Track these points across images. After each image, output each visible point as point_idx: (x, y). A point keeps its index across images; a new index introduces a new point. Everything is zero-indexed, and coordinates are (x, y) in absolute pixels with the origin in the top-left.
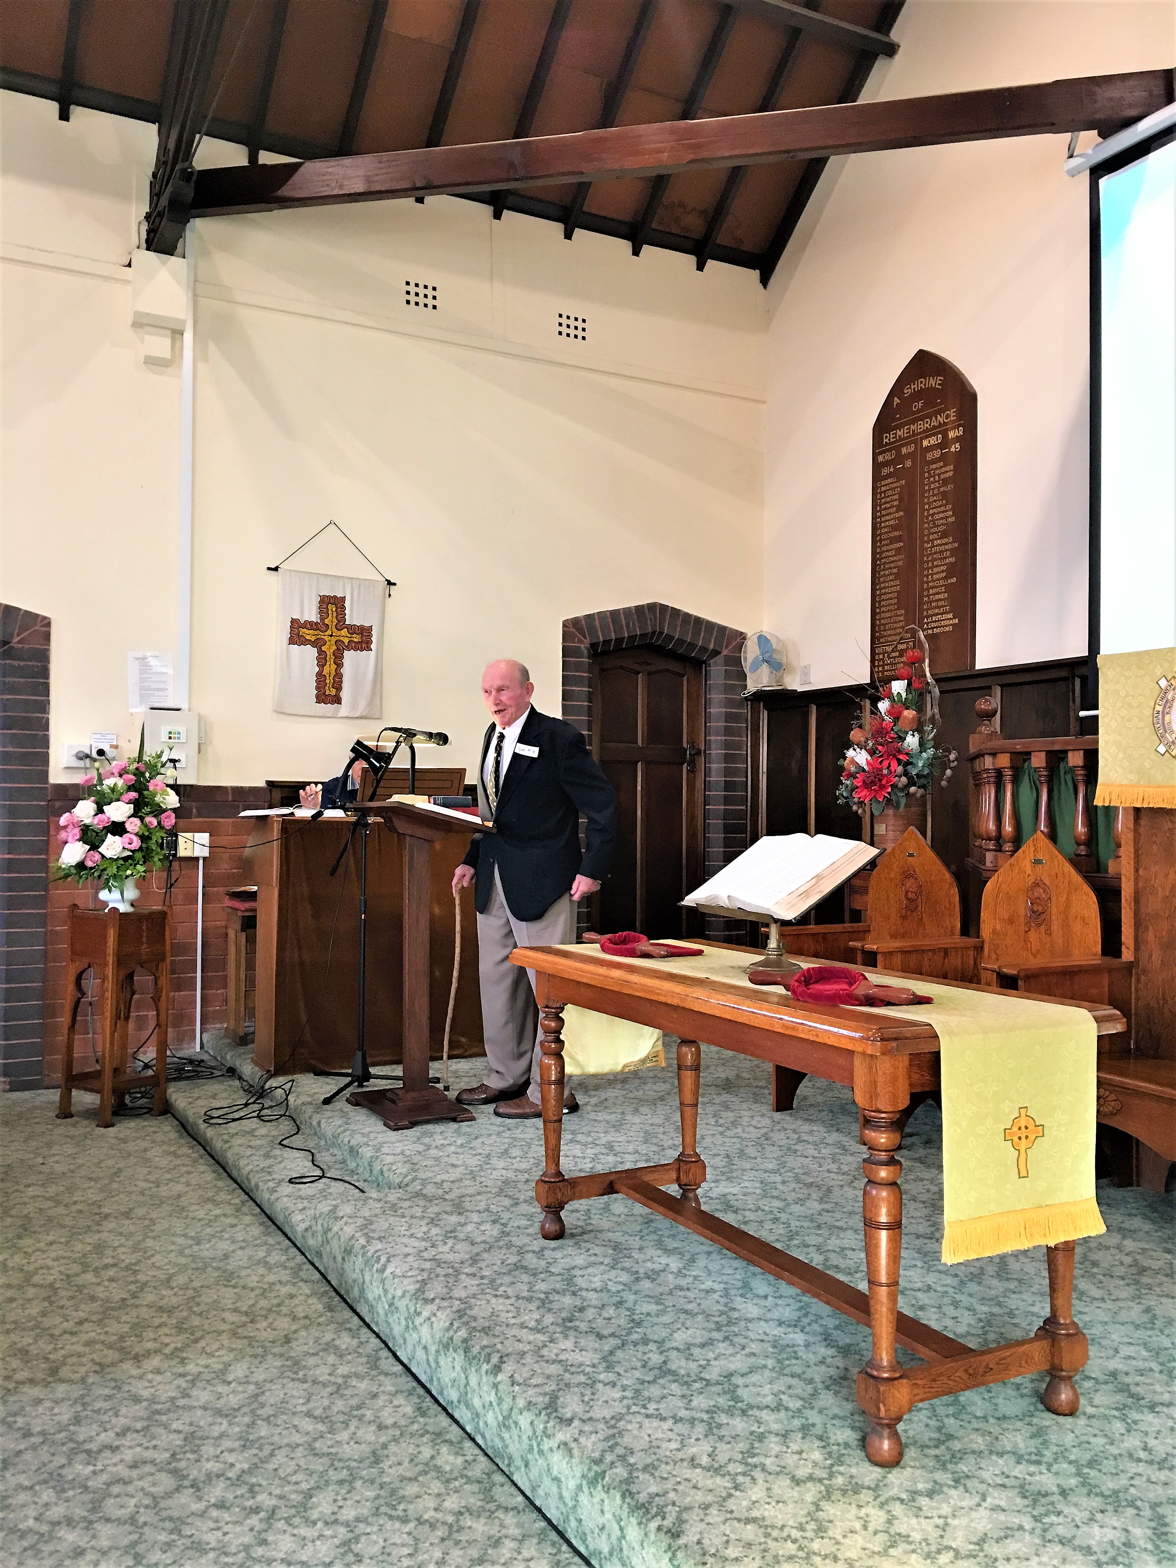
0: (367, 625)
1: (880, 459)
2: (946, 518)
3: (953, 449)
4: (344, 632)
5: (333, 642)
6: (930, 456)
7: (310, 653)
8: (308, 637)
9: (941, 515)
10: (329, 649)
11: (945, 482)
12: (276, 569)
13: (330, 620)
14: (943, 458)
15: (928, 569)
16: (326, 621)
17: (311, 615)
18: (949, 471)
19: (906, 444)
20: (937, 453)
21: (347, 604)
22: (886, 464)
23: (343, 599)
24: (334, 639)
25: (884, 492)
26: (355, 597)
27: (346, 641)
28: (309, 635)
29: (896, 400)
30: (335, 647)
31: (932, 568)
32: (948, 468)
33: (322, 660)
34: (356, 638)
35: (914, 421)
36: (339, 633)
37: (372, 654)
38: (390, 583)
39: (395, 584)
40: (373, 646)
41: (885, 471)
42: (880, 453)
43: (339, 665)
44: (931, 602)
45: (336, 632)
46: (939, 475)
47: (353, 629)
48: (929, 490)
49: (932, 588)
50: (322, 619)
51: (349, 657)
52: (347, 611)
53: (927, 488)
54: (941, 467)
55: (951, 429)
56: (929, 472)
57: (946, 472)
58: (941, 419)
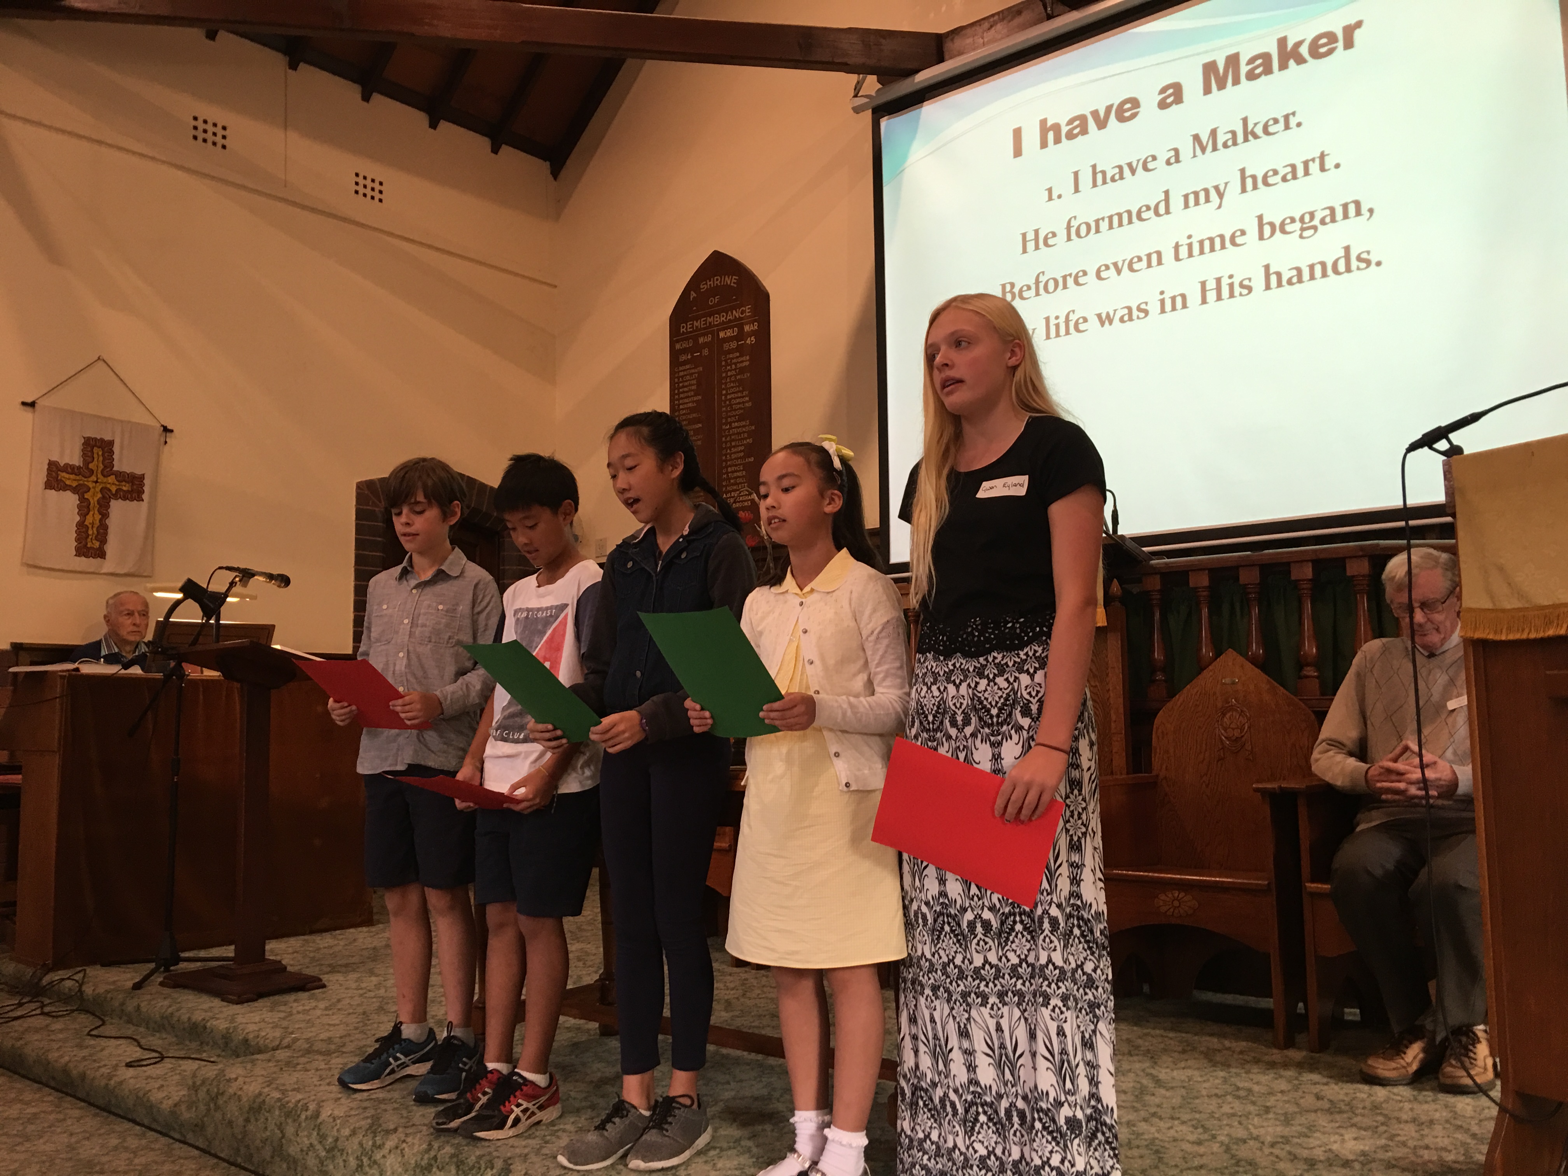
0: (138, 472)
1: (678, 346)
2: (743, 403)
5: (98, 490)
6: (726, 347)
7: (70, 500)
8: (68, 482)
9: (738, 401)
10: (94, 497)
11: (742, 371)
12: (32, 405)
13: (96, 465)
14: (739, 349)
15: (726, 448)
16: (91, 466)
17: (74, 458)
18: (746, 361)
19: (704, 335)
20: (734, 345)
21: (116, 449)
22: (684, 351)
23: (111, 443)
24: (99, 487)
25: (682, 377)
26: (126, 443)
27: (114, 489)
28: (70, 479)
29: (693, 294)
30: (100, 495)
31: (730, 448)
32: (744, 358)
33: (84, 508)
34: (126, 487)
35: (711, 315)
36: (105, 480)
37: (144, 505)
38: (166, 430)
39: (172, 431)
40: (145, 496)
41: (683, 358)
42: (678, 341)
43: (105, 515)
44: (729, 479)
45: (101, 478)
46: (735, 364)
47: (122, 477)
48: (727, 377)
49: (730, 466)
50: (86, 463)
51: (117, 507)
52: (116, 456)
53: (724, 375)
54: (737, 357)
55: (747, 324)
56: (726, 361)
57: (742, 362)
58: (736, 314)
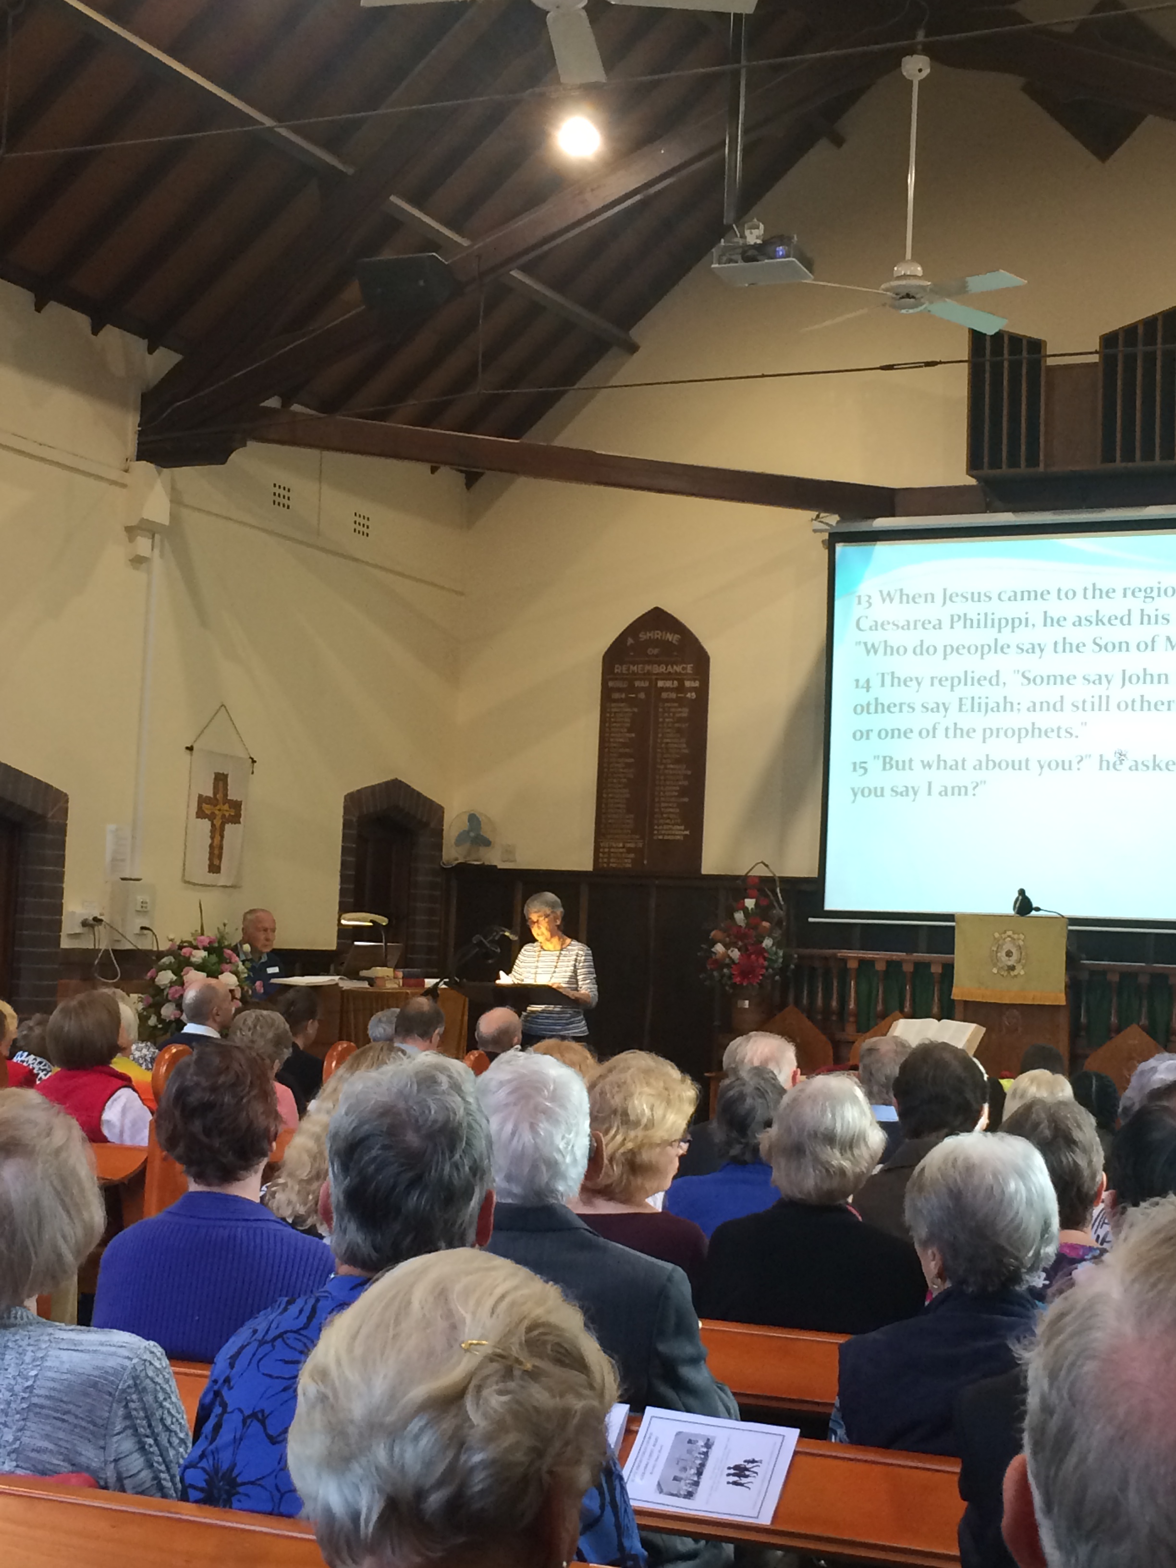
0: (239, 799)
1: (611, 684)
2: (680, 749)
3: (689, 695)
4: (226, 807)
5: (220, 816)
6: (664, 695)
7: (207, 825)
8: (206, 812)
9: (676, 746)
11: (680, 720)
12: (190, 749)
13: (219, 796)
14: (678, 700)
15: (660, 785)
17: (209, 791)
18: (685, 712)
19: (641, 679)
20: (673, 695)
21: (229, 781)
22: (618, 690)
23: (227, 776)
24: (220, 813)
25: (615, 713)
26: (233, 774)
27: (227, 814)
28: (207, 809)
29: (630, 641)
30: (220, 821)
31: (664, 786)
32: (683, 710)
33: (213, 833)
34: (233, 812)
35: (649, 663)
36: (223, 808)
37: (241, 827)
38: (253, 761)
40: (241, 820)
41: (616, 696)
42: (611, 679)
43: (222, 837)
44: (662, 813)
45: (221, 806)
46: (674, 713)
47: (231, 804)
48: (663, 723)
49: (664, 802)
50: (215, 794)
51: (228, 830)
52: (229, 788)
53: (661, 720)
54: (675, 707)
55: (688, 680)
56: (663, 708)
57: (681, 712)
58: (678, 669)
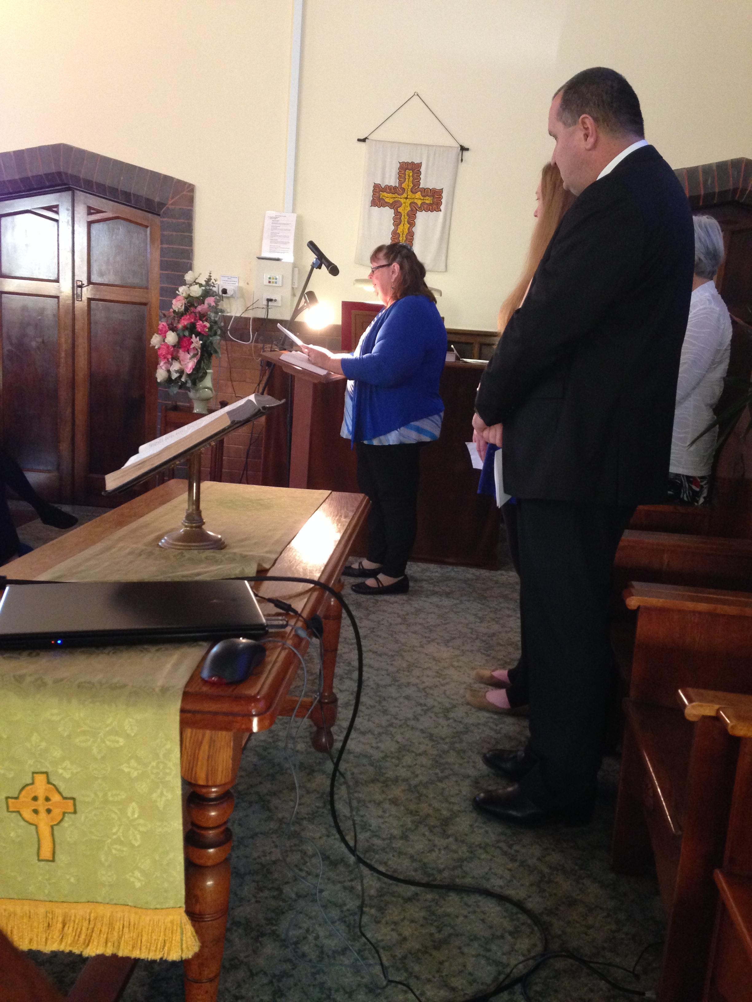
0: (438, 187)
4: (418, 195)
5: (408, 204)
7: (388, 213)
8: (387, 200)
10: (404, 209)
12: (364, 140)
13: (408, 184)
16: (403, 186)
17: (392, 180)
21: (423, 170)
23: (419, 165)
24: (409, 201)
26: (430, 164)
27: (419, 202)
28: (388, 197)
30: (409, 209)
33: (397, 221)
34: (428, 200)
36: (413, 196)
37: (441, 214)
38: (463, 149)
39: (467, 149)
40: (442, 207)
43: (412, 224)
45: (410, 195)
47: (426, 192)
50: (401, 183)
51: (422, 217)
52: (422, 176)
